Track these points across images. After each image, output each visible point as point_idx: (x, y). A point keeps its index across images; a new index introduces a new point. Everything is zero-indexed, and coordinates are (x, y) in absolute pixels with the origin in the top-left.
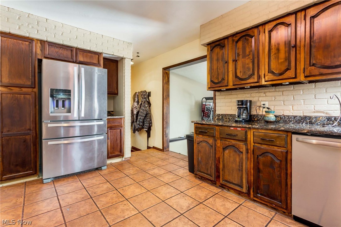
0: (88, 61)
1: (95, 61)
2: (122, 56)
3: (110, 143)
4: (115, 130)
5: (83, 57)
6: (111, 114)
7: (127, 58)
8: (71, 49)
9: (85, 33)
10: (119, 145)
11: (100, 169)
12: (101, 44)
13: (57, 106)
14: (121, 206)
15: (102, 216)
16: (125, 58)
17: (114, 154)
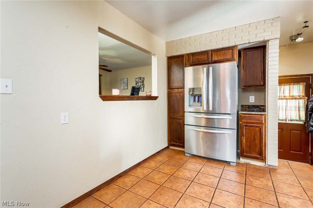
0: (222, 59)
1: (229, 56)
2: (263, 40)
3: (246, 141)
4: (252, 128)
5: (217, 56)
6: (260, 108)
7: (271, 39)
8: (207, 52)
9: (218, 34)
10: (258, 146)
11: (229, 163)
12: (234, 36)
13: (194, 101)
14: (199, 203)
15: (179, 199)
16: (268, 41)
17: (250, 154)
